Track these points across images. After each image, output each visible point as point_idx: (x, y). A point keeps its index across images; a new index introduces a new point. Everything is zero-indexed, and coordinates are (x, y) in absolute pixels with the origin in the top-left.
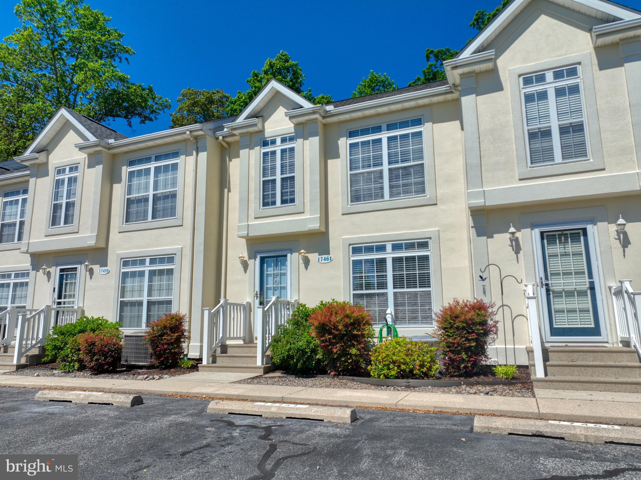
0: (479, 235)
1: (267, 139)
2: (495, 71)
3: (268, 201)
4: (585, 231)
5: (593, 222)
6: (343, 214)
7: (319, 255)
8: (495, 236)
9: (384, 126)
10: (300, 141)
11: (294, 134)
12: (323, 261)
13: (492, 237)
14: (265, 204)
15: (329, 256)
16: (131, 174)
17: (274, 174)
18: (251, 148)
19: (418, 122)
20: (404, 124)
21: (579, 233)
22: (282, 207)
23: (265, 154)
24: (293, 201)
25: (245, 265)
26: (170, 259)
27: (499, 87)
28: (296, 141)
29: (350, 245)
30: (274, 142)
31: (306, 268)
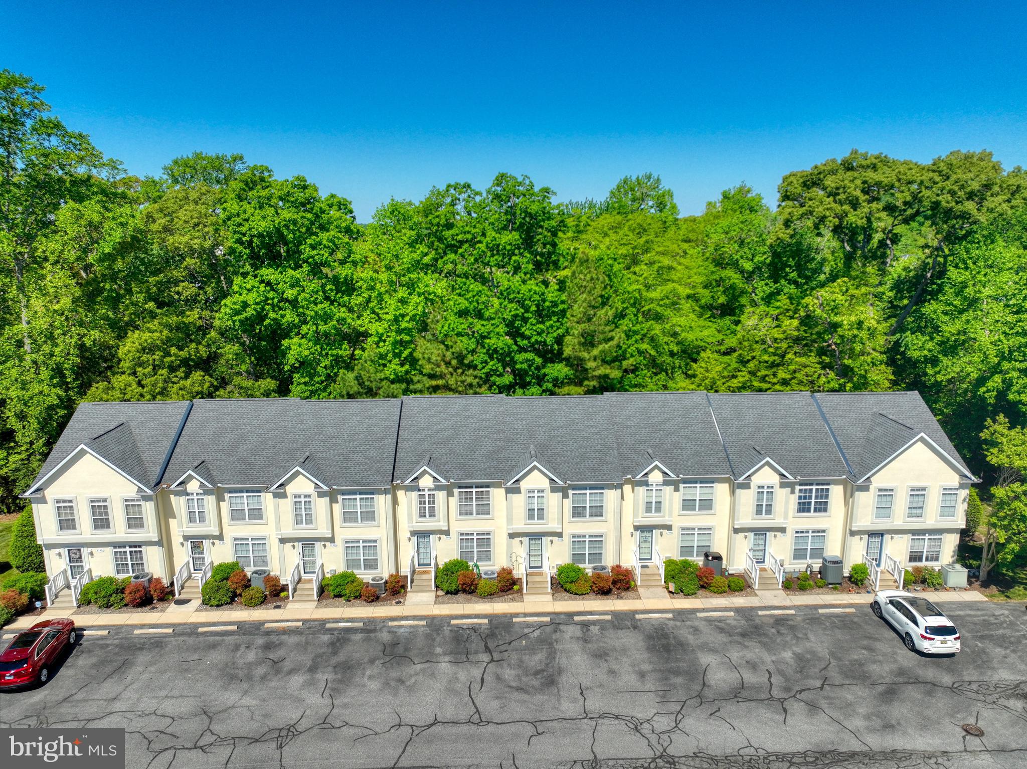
0: (510, 538)
1: (420, 489)
2: (519, 488)
3: (422, 515)
4: (541, 539)
5: (544, 537)
6: (456, 521)
7: (446, 538)
9: (474, 487)
10: (437, 492)
11: (434, 488)
12: (448, 539)
13: (513, 539)
14: (421, 516)
15: (450, 537)
16: (344, 499)
17: (424, 503)
18: (412, 491)
19: (487, 487)
20: (483, 487)
21: (539, 539)
22: (429, 518)
23: (420, 495)
24: (434, 516)
25: (409, 539)
26: (375, 541)
27: (520, 492)
28: (435, 491)
29: (459, 533)
30: (424, 490)
31: (440, 541)
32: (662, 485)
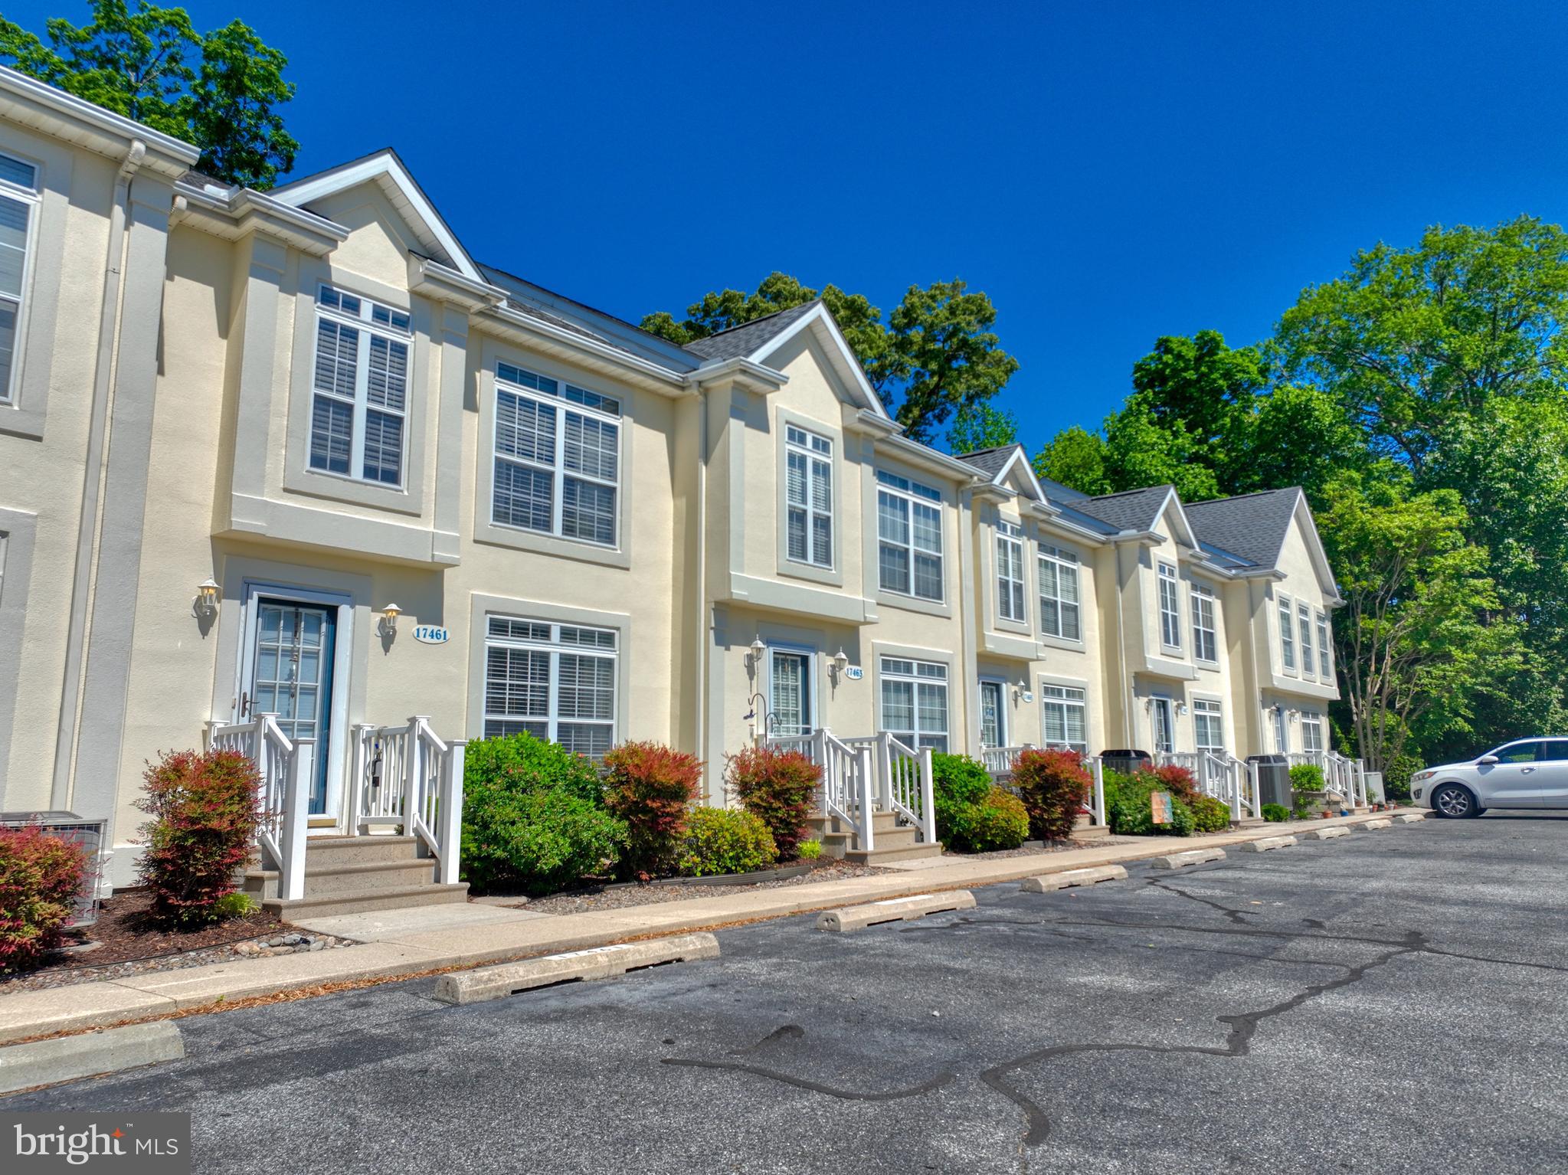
0: (718, 643)
1: (335, 289)
3: (322, 453)
4: (805, 661)
5: (815, 649)
6: (476, 541)
7: (419, 623)
8: (732, 647)
9: (562, 387)
10: (422, 338)
11: (408, 314)
12: (428, 639)
13: (728, 649)
14: (317, 461)
15: (443, 630)
17: (347, 389)
18: (285, 287)
20: (592, 400)
21: (796, 661)
22: (366, 484)
23: (326, 326)
25: (206, 616)
27: (764, 427)
28: (413, 333)
29: (487, 612)
30: (352, 306)
31: (387, 649)
32: (1018, 532)
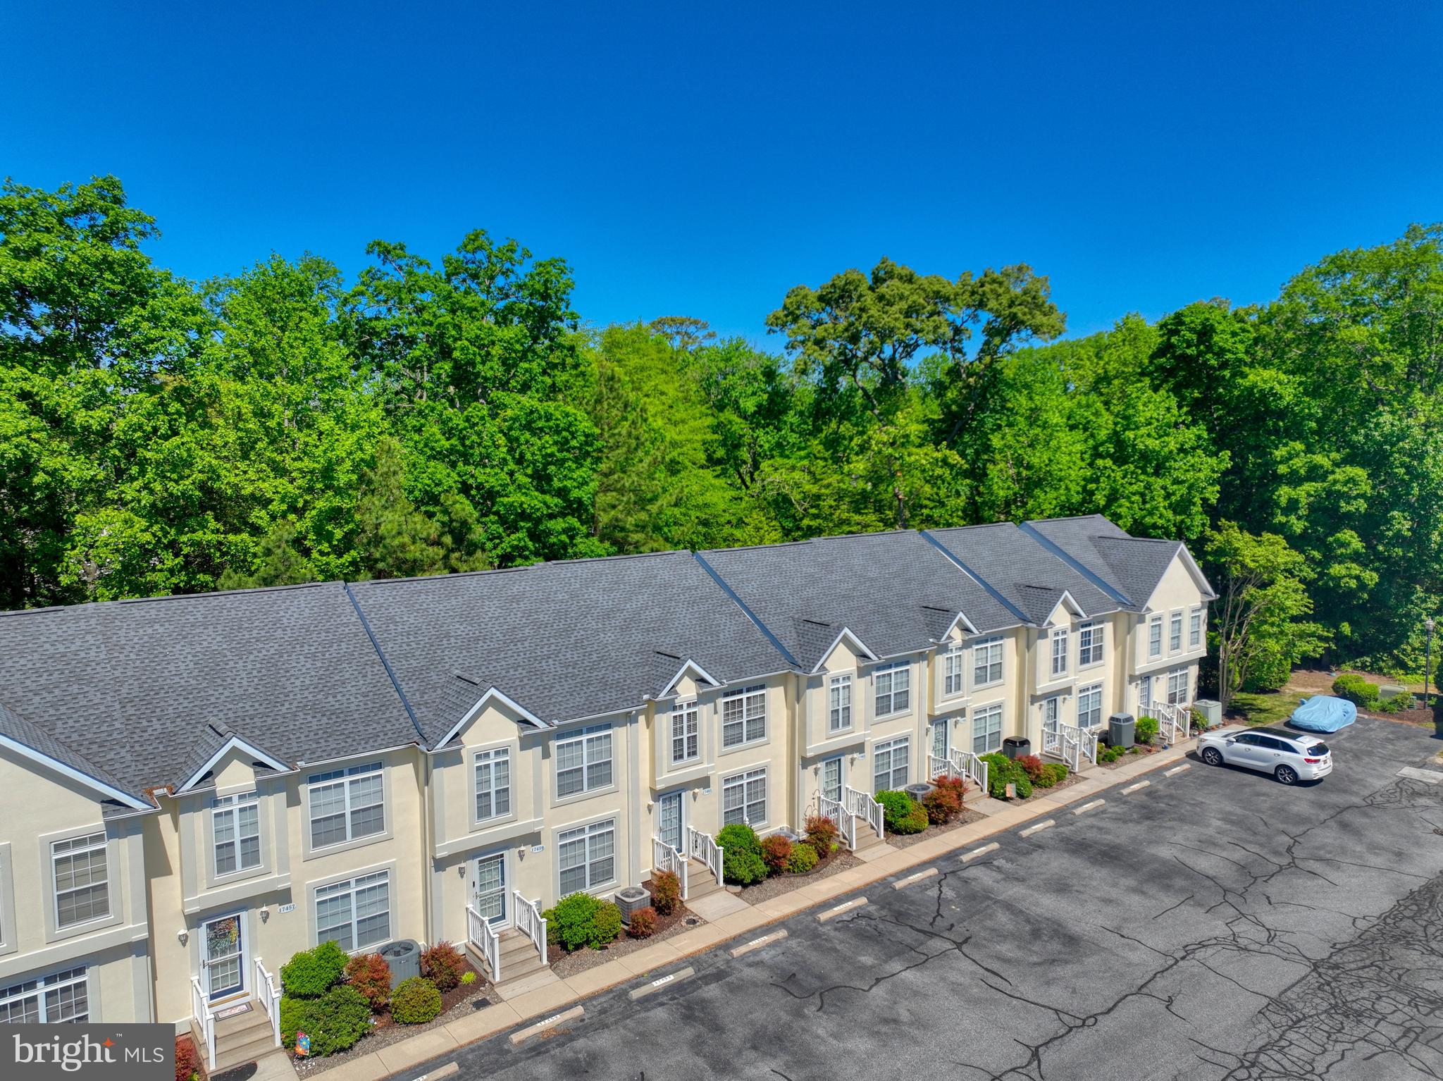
2: (823, 676)
3: (678, 754)
4: (839, 763)
7: (704, 792)
8: (809, 769)
9: (745, 689)
10: (701, 706)
11: (696, 701)
12: (706, 793)
13: (807, 771)
14: (676, 758)
15: (711, 790)
16: (559, 747)
17: (681, 732)
18: (664, 712)
19: (762, 687)
20: (756, 688)
21: (836, 762)
24: (695, 753)
25: (651, 808)
26: (610, 823)
27: (823, 685)
30: (681, 707)
32: (961, 649)
